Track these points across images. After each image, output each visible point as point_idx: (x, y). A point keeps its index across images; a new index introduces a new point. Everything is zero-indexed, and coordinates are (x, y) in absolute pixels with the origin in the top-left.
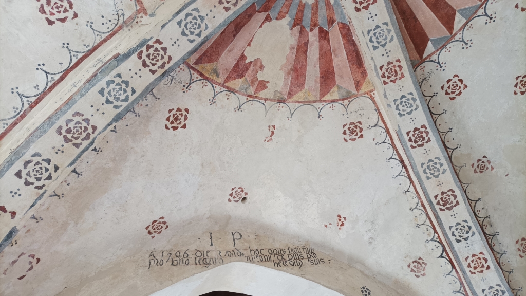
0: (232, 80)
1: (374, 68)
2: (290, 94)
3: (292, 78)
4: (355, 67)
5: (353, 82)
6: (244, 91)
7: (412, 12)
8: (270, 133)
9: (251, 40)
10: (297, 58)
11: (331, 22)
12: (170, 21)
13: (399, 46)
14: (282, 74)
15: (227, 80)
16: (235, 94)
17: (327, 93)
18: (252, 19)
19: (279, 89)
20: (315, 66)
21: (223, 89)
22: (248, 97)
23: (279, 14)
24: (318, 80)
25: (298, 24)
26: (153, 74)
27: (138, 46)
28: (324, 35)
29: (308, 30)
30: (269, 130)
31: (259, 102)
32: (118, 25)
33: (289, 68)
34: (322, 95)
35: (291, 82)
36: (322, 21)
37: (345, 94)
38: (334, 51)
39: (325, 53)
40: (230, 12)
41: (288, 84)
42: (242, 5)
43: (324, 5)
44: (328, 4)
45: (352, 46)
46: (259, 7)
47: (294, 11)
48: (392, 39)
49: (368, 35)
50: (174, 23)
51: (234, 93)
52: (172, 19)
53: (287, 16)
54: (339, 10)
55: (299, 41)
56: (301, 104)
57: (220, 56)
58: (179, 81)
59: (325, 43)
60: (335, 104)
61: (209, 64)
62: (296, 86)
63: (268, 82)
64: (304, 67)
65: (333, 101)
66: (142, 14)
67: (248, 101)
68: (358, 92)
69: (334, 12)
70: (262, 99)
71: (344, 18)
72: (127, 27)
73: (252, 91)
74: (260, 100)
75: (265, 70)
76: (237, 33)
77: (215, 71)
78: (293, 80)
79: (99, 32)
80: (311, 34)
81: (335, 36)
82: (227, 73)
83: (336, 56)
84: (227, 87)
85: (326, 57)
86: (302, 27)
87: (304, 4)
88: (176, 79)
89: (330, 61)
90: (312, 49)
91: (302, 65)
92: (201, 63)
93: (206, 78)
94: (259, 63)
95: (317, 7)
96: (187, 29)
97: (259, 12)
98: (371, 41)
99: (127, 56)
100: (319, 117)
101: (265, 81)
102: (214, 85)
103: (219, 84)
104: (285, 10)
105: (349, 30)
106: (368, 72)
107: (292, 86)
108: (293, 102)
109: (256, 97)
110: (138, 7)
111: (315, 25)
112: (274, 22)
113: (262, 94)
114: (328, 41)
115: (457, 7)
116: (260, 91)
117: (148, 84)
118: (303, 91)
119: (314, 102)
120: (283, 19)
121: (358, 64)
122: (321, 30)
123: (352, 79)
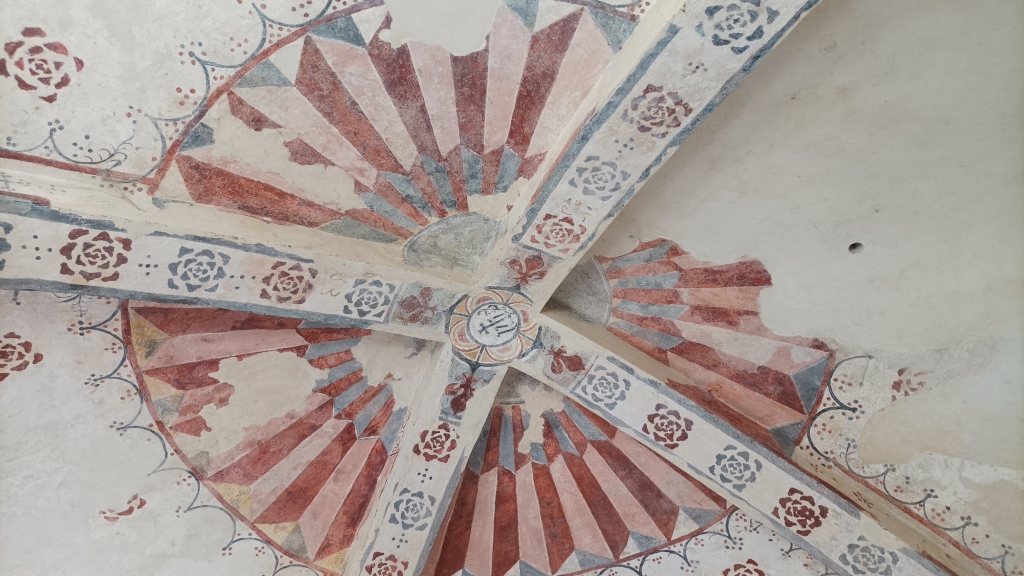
0: (162, 379)
1: (367, 546)
2: (220, 476)
3: (247, 455)
4: (345, 519)
5: (322, 540)
6: (160, 410)
7: (471, 514)
8: (126, 508)
9: (250, 355)
10: (283, 434)
11: (372, 430)
12: (175, 236)
13: (423, 545)
14: (241, 437)
15: (153, 372)
16: (142, 402)
17: (274, 522)
18: (279, 331)
19: (213, 454)
20: (295, 469)
21: (133, 379)
22: (155, 424)
23: (319, 359)
24: (279, 492)
25: (330, 394)
26: (62, 272)
27: (89, 221)
28: (347, 438)
29: (335, 412)
30: (130, 502)
31: (164, 446)
32: (94, 166)
33: (259, 438)
34: (265, 518)
35: (240, 460)
36: (361, 419)
37: (296, 546)
38: (338, 472)
39: (325, 464)
40: (265, 302)
41: (233, 459)
42: (288, 308)
43: (384, 402)
44: (388, 406)
45: (367, 488)
46: (304, 327)
47: (341, 373)
48: (421, 528)
49: (401, 495)
50: (178, 244)
51: (142, 399)
52: (181, 237)
53: (327, 371)
54: (394, 426)
55: (309, 416)
56: (220, 505)
57: (184, 332)
58: (83, 309)
59: (338, 449)
60: (268, 550)
61: (156, 329)
62: (241, 472)
63: (209, 430)
64: (279, 456)
65: (269, 542)
66: (146, 188)
67: (149, 429)
68: (315, 560)
69: (385, 422)
70: (173, 444)
71: (391, 442)
72: (104, 179)
73: (171, 420)
74: (168, 445)
75: (223, 410)
76: (241, 328)
77: (152, 348)
78: (245, 460)
79: (55, 147)
80: (332, 421)
81: (360, 452)
82: (166, 362)
83: (335, 480)
84: (141, 382)
85: (321, 469)
86: (331, 403)
87: (362, 378)
88: (82, 304)
89: (320, 481)
90: (315, 442)
91: (280, 450)
92: (146, 318)
93: (127, 342)
94: (227, 393)
95: (374, 395)
96: (185, 267)
97: (298, 331)
98: (397, 505)
99: (57, 217)
100: (224, 549)
101: (205, 424)
102: (127, 362)
103: (136, 367)
104: (332, 361)
105: (383, 462)
106: (355, 543)
107: (234, 466)
108: (213, 491)
109: (168, 435)
110: (152, 176)
111: (349, 415)
112: (303, 362)
113: (181, 438)
114: (345, 452)
115: (523, 556)
116: (182, 431)
117: (34, 276)
118: (244, 488)
119: (243, 519)
120: (318, 369)
121: (352, 519)
122: (349, 429)
123: (325, 534)
